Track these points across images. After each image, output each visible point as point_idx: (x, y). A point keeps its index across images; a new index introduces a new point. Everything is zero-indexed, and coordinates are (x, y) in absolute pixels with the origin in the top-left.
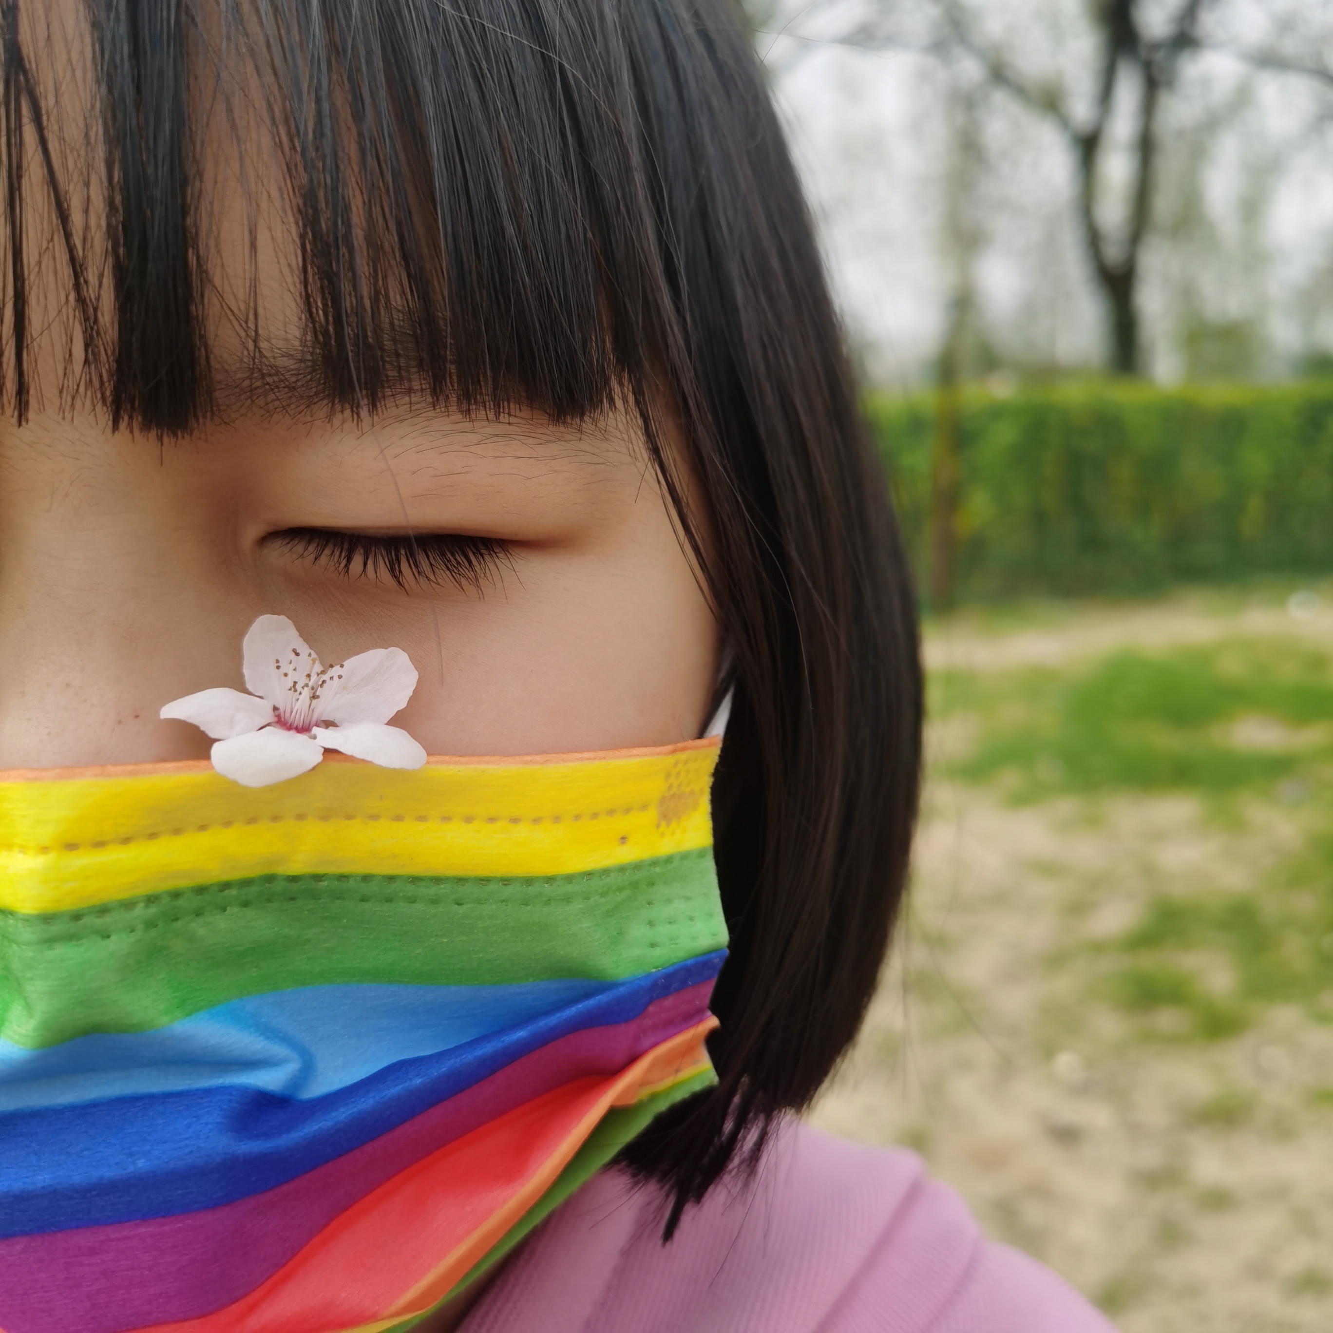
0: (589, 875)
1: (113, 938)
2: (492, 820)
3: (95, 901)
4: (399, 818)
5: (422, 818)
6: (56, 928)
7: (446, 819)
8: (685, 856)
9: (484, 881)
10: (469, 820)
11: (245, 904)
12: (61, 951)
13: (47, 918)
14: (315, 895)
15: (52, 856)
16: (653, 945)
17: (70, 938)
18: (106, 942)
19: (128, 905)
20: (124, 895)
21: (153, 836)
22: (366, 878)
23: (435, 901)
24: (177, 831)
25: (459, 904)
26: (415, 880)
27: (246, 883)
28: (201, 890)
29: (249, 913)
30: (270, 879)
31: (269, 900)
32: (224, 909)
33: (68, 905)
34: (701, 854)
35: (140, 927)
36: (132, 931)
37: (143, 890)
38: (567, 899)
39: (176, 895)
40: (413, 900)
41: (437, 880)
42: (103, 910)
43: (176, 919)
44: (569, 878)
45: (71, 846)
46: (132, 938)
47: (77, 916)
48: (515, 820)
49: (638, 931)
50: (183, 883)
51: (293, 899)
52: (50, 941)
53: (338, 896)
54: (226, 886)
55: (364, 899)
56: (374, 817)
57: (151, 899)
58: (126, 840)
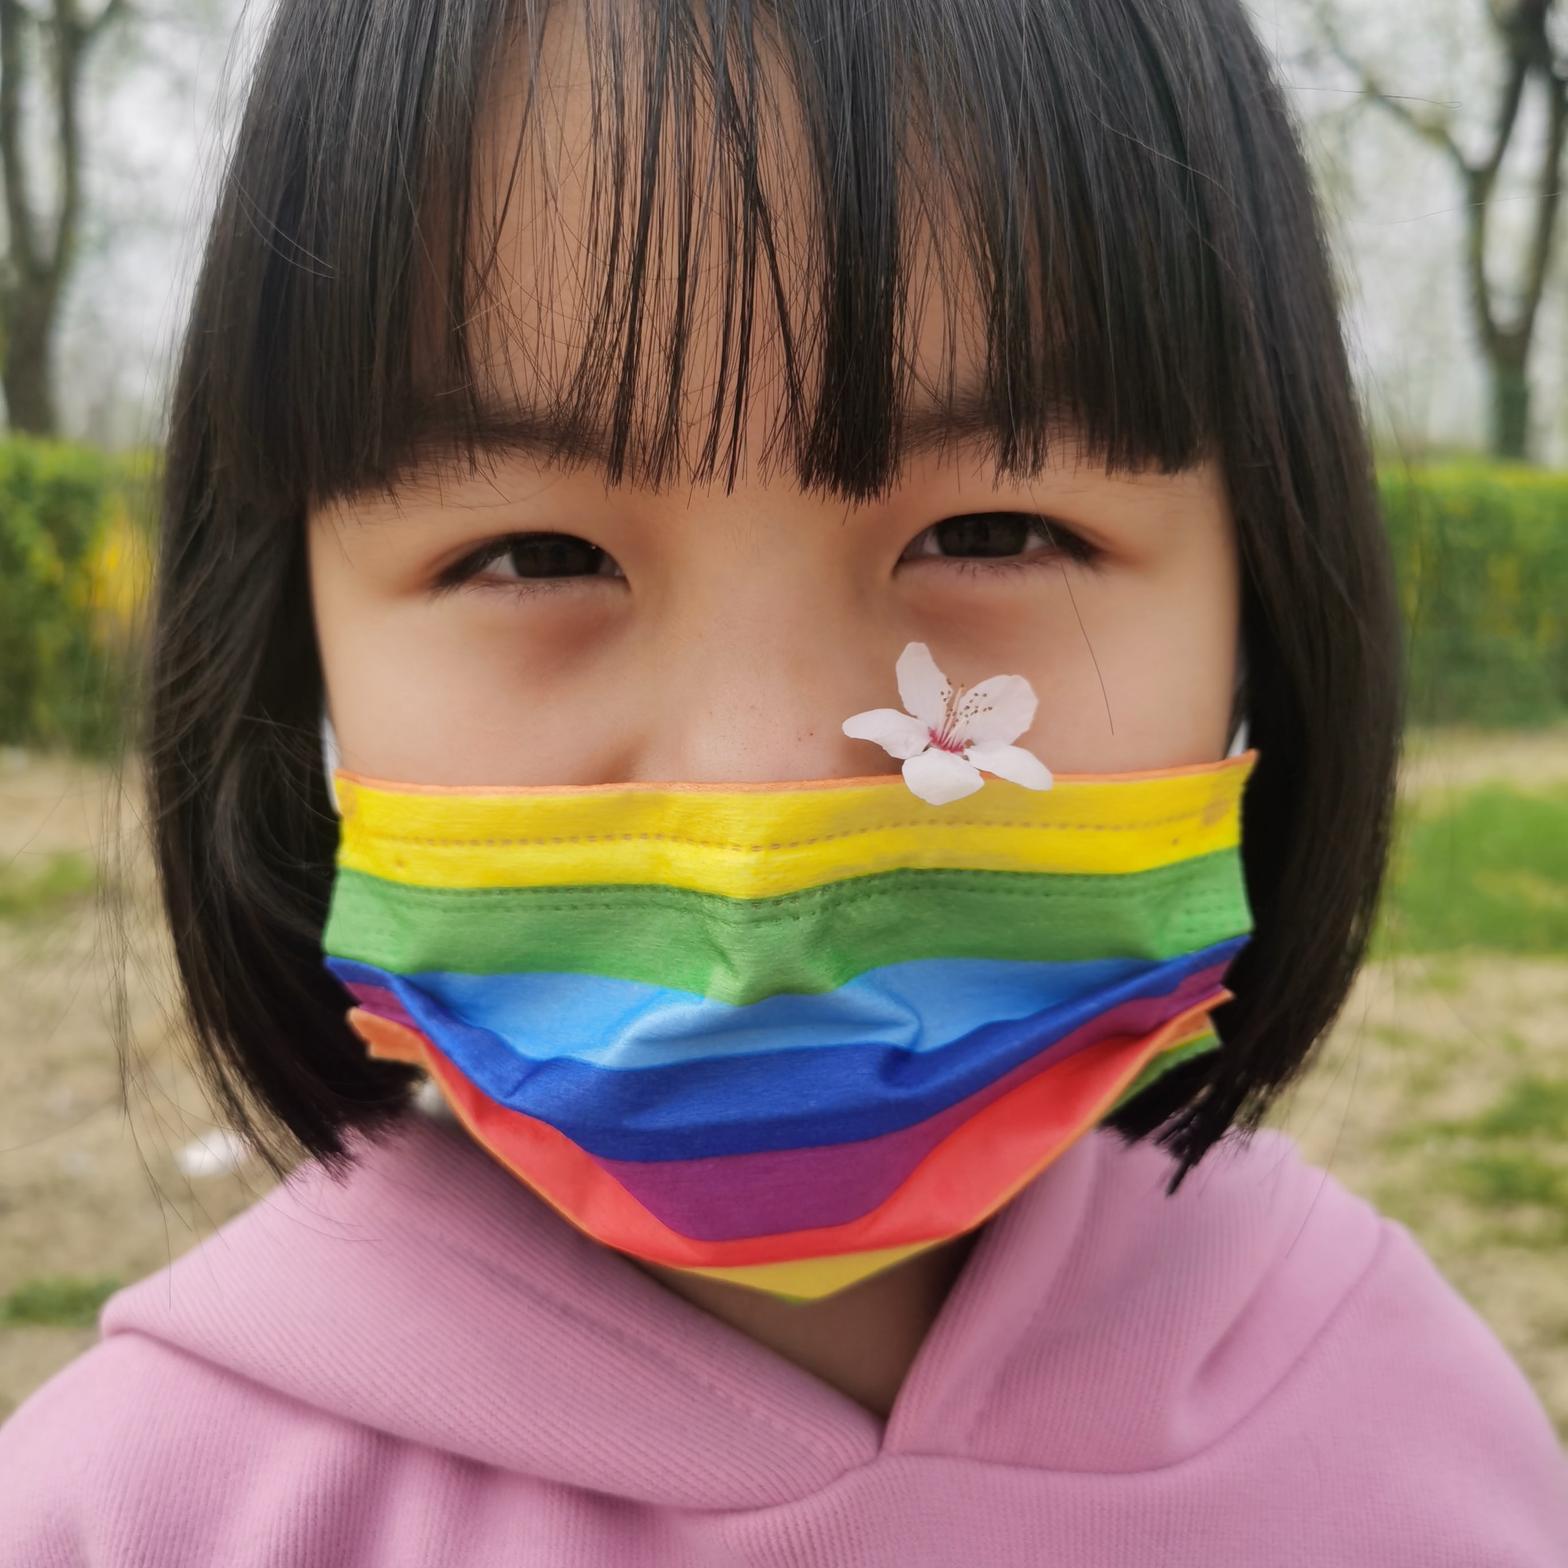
0: (1149, 872)
1: (801, 919)
2: (1082, 827)
3: (791, 890)
4: (1008, 824)
5: (1027, 825)
6: (763, 911)
7: (1046, 825)
8: (1217, 855)
9: (1070, 877)
10: (1063, 826)
11: (883, 892)
12: (765, 929)
13: (756, 903)
14: (934, 886)
15: (761, 854)
16: (1190, 931)
17: (773, 918)
18: (797, 922)
19: (810, 893)
20: (809, 885)
21: (829, 837)
22: (977, 873)
23: (1027, 893)
24: (846, 834)
25: (1047, 895)
26: (1016, 875)
27: (886, 875)
28: (856, 881)
29: (885, 899)
30: (903, 871)
31: (900, 889)
32: (869, 896)
33: (772, 893)
34: (1228, 852)
35: (818, 911)
36: (814, 914)
37: (822, 881)
38: (1131, 893)
39: (840, 884)
40: (1010, 891)
41: (1032, 875)
42: (794, 897)
43: (839, 904)
44: (1134, 876)
45: (775, 846)
46: (814, 920)
47: (777, 902)
48: (1100, 828)
49: (1179, 919)
50: (848, 875)
51: (917, 888)
52: (757, 921)
53: (952, 886)
54: (872, 877)
55: (972, 889)
56: (989, 823)
57: (825, 888)
58: (812, 841)
